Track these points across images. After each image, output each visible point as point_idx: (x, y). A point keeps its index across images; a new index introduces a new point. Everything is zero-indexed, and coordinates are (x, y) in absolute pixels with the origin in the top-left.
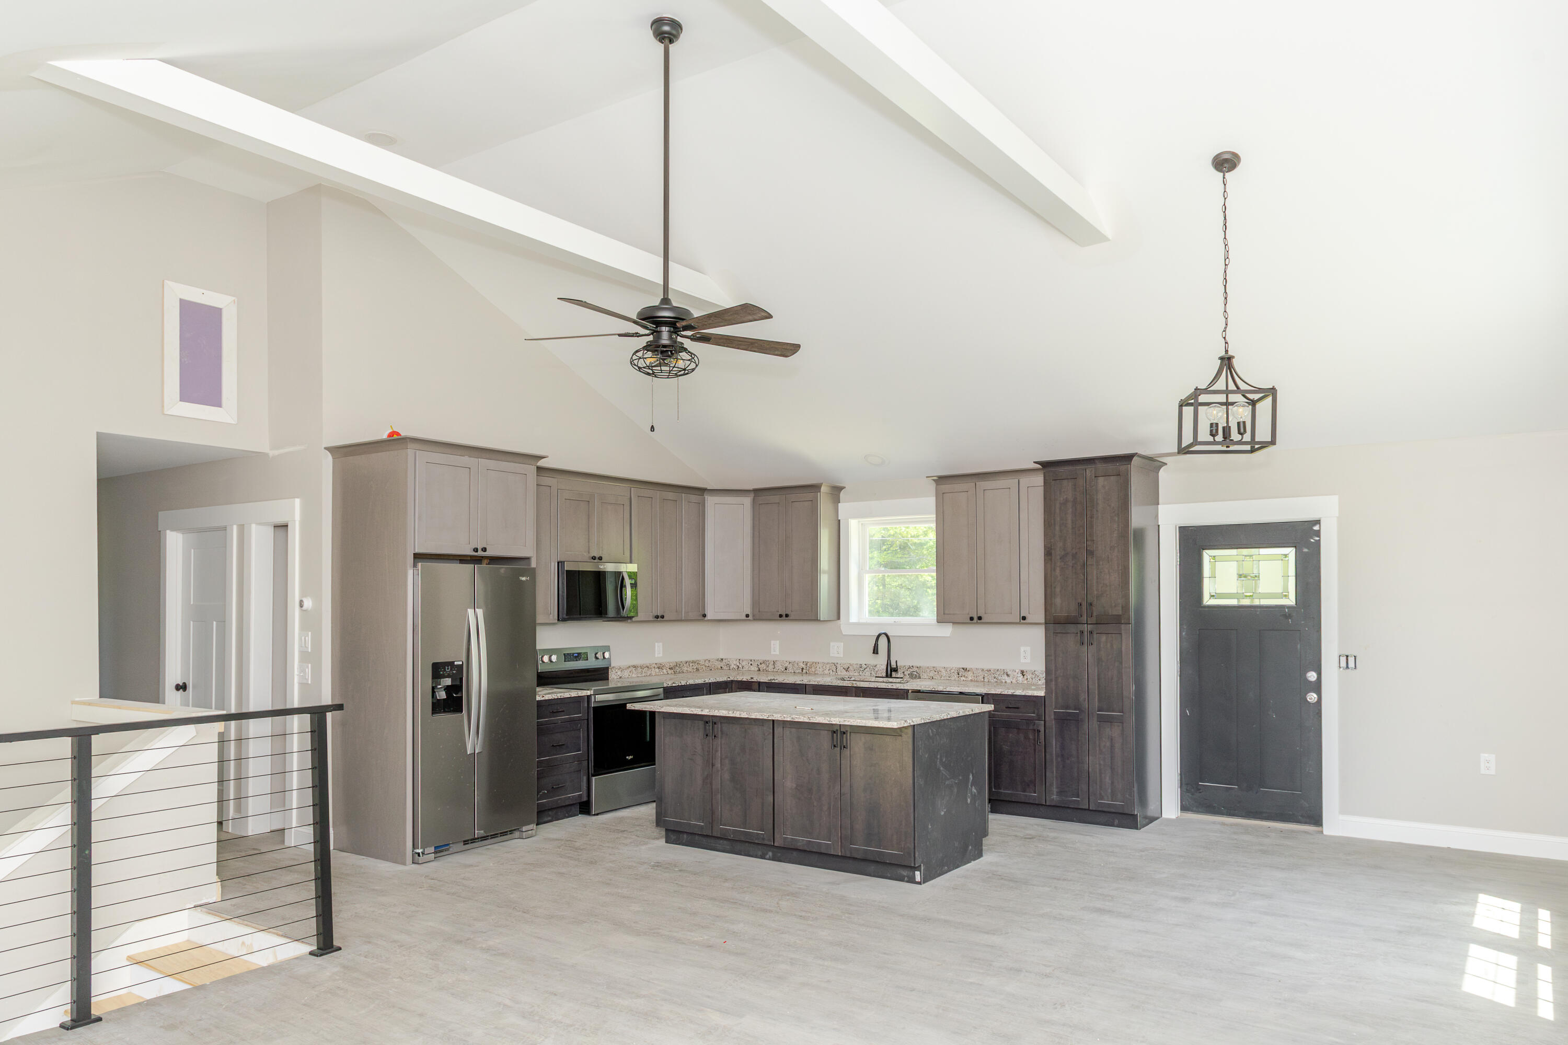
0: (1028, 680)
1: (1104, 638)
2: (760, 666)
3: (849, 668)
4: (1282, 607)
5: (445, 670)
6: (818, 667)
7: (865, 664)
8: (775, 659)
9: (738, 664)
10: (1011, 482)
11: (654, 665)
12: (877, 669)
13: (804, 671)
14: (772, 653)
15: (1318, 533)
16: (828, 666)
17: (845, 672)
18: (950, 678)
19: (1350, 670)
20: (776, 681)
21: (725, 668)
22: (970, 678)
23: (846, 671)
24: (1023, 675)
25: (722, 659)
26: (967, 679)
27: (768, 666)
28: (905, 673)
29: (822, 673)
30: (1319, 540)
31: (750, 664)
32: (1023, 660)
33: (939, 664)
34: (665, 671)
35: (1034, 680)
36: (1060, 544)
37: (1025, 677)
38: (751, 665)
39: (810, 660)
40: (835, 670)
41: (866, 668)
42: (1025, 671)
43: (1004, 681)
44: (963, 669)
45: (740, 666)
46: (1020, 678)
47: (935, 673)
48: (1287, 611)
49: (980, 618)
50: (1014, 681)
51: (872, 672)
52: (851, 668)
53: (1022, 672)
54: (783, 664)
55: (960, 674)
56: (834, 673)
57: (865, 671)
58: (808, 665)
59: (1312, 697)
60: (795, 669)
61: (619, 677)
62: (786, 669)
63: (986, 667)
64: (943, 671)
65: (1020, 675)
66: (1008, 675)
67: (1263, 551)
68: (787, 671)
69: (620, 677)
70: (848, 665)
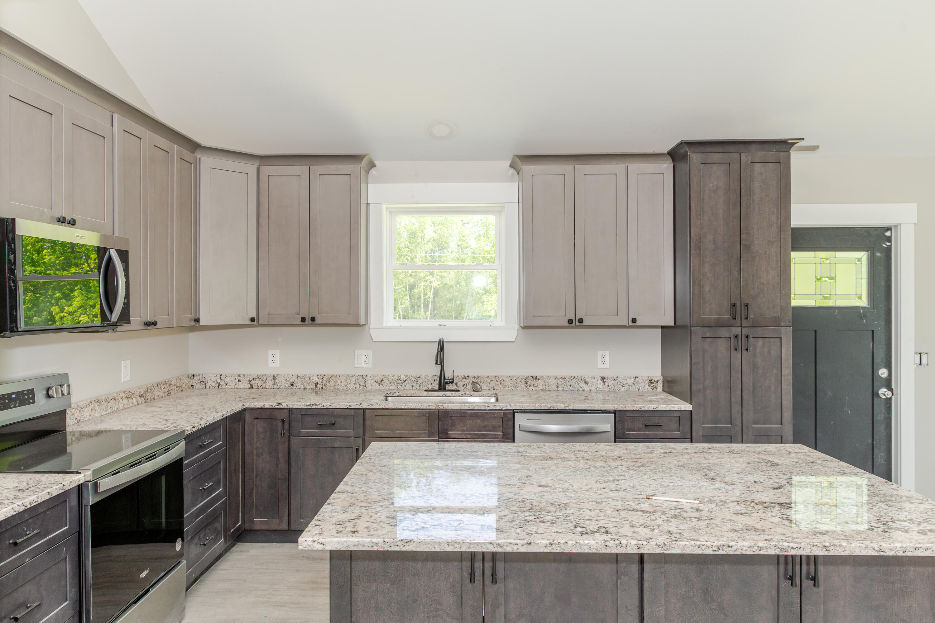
0: (610, 387)
1: (760, 343)
2: (252, 382)
3: (382, 380)
4: (858, 308)
6: (339, 382)
7: (405, 376)
8: (275, 373)
9: (219, 381)
10: (618, 168)
11: (122, 395)
12: (420, 381)
13: (319, 386)
14: (270, 365)
15: (889, 239)
16: (353, 379)
17: (379, 386)
18: (516, 389)
19: (922, 366)
20: (319, 407)
21: (198, 386)
22: (541, 388)
23: (379, 384)
24: (604, 382)
25: (193, 376)
26: (538, 389)
27: (265, 382)
28: (458, 385)
29: (345, 388)
30: (891, 245)
31: (237, 380)
32: (600, 366)
33: (503, 372)
34: (134, 401)
35: (616, 387)
36: (710, 237)
37: (606, 384)
38: (239, 381)
39: (328, 371)
40: (363, 384)
41: (406, 380)
42: (606, 377)
43: (581, 389)
44: (532, 377)
45: (222, 383)
46: (601, 385)
47: (497, 383)
48: (862, 312)
49: (581, 321)
50: (593, 389)
51: (415, 385)
52: (385, 381)
53: (603, 379)
54: (288, 379)
55: (529, 383)
56: (362, 387)
57: (405, 384)
58: (325, 379)
59: (883, 392)
60: (305, 384)
61: (76, 421)
62: (292, 385)
63: (560, 374)
64: (507, 380)
65: (600, 381)
66: (586, 383)
67: (840, 255)
68: (295, 387)
69: (79, 421)
70: (382, 377)
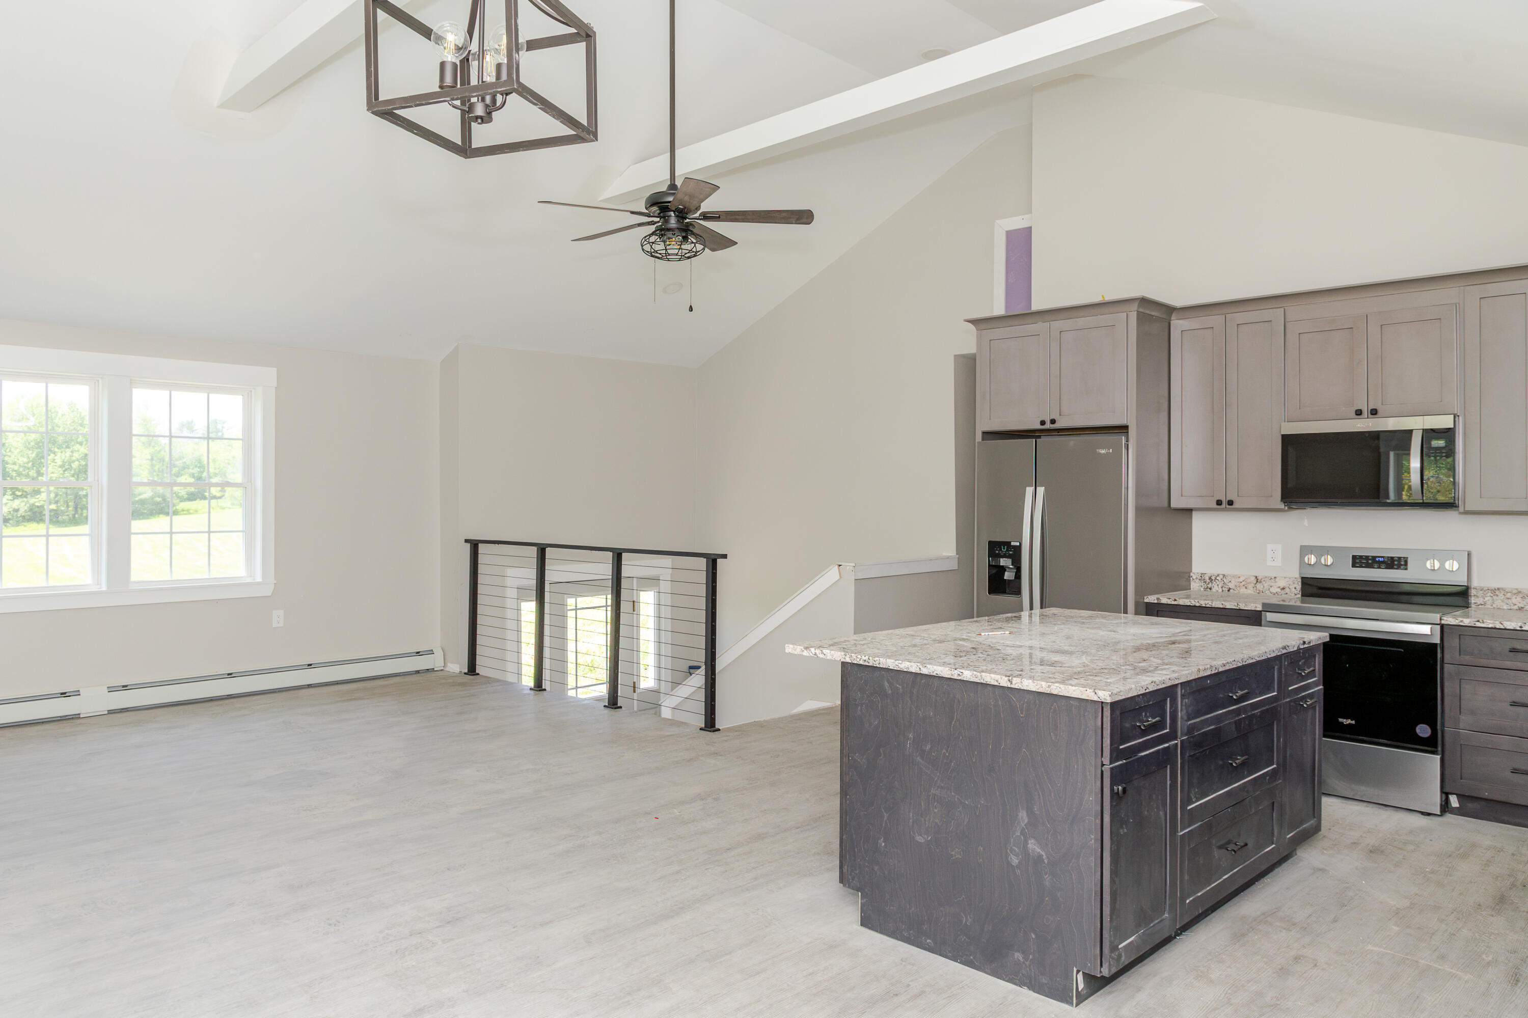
5: (1001, 550)
